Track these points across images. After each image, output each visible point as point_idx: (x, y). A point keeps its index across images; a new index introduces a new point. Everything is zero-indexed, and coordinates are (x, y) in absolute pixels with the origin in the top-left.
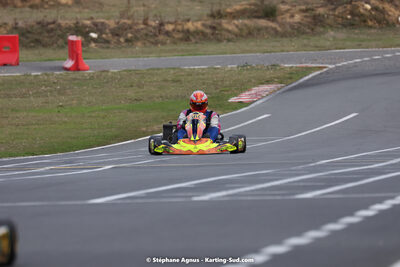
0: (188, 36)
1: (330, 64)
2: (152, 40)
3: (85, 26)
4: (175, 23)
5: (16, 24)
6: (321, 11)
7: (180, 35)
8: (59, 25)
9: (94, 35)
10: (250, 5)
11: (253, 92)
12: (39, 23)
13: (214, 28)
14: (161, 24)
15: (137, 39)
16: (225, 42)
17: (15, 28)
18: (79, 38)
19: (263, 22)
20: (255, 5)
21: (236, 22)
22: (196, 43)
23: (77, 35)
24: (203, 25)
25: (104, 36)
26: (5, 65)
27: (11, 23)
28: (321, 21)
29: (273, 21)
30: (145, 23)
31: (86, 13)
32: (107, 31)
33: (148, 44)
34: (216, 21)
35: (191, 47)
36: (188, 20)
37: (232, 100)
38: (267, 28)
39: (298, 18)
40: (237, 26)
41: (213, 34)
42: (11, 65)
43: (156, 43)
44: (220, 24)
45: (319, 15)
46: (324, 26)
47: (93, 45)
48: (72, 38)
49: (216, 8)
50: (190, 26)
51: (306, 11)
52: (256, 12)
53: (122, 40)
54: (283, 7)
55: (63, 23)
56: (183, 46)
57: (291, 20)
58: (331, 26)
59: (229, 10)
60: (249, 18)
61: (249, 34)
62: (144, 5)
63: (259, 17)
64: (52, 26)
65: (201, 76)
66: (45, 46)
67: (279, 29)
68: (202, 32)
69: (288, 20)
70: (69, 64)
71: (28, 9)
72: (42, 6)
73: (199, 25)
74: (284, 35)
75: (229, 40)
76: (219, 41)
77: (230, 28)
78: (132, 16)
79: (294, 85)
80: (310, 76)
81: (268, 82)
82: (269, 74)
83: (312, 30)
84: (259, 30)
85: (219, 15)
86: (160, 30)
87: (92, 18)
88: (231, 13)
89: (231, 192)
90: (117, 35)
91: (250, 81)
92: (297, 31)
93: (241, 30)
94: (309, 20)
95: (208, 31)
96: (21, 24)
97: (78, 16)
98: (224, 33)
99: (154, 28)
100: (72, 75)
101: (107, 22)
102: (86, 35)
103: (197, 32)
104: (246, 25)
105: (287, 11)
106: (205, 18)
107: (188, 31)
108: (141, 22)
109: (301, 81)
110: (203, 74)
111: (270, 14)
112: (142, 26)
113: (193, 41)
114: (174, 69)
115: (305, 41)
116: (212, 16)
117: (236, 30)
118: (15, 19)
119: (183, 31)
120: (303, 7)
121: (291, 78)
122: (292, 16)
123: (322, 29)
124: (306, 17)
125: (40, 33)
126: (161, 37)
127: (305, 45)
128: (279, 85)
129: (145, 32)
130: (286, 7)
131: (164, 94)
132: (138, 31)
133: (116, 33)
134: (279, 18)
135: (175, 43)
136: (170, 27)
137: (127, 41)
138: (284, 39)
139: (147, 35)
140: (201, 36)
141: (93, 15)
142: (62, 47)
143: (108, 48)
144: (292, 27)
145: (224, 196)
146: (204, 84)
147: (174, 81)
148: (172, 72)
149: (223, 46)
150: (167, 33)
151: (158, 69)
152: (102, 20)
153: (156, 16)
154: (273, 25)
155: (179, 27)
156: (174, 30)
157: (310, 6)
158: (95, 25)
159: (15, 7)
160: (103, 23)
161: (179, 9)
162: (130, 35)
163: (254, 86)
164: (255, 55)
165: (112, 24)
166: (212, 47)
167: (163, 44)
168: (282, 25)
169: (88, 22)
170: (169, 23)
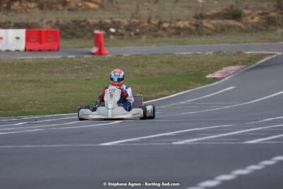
0: (178, 31)
1: (279, 51)
2: (154, 34)
3: (107, 24)
4: (170, 22)
5: (58, 22)
6: (273, 14)
7: (173, 31)
8: (88, 23)
9: (112, 30)
10: (223, 9)
11: (224, 71)
12: (74, 21)
13: (197, 26)
14: (160, 23)
15: (142, 33)
16: (205, 35)
17: (57, 24)
18: (102, 32)
19: (232, 22)
20: (226, 9)
21: (213, 22)
22: (184, 36)
23: (101, 30)
24: (190, 24)
25: (120, 31)
26: (50, 50)
27: (54, 21)
28: (273, 22)
29: (239, 21)
30: (149, 22)
31: (108, 14)
32: (122, 27)
33: (151, 37)
34: (199, 21)
35: (181, 39)
36: (179, 20)
37: (209, 76)
38: (234, 26)
39: (256, 19)
40: (213, 25)
41: (196, 30)
42: (54, 50)
43: (156, 36)
44: (201, 23)
45: (272, 17)
46: (274, 25)
47: (112, 37)
48: (97, 32)
49: (199, 12)
50: (180, 24)
51: (263, 14)
52: (227, 15)
53: (132, 33)
54: (246, 12)
55: (91, 21)
56: (175, 38)
57: (252, 21)
58: (280, 26)
59: (208, 13)
60: (222, 19)
61: (223, 30)
62: (148, 9)
63: (229, 19)
64: (83, 23)
65: (187, 60)
66: (78, 37)
67: (243, 27)
68: (189, 29)
69: (250, 21)
70: (95, 50)
71: (67, 11)
72: (77, 9)
73: (187, 23)
74: (247, 31)
75: (208, 34)
76: (201, 35)
77: (209, 25)
78: (140, 17)
79: (252, 66)
80: (264, 60)
81: (234, 64)
82: (235, 59)
83: (267, 28)
84: (229, 27)
85: (201, 17)
86: (159, 27)
87: (111, 18)
88: (209, 16)
89: (200, 139)
90: (129, 30)
91: (221, 63)
92: (256, 29)
93: (216, 27)
94: (265, 21)
95: (193, 28)
96: (61, 22)
97: (102, 17)
98: (204, 29)
99: (155, 25)
100: (97, 58)
101: (122, 21)
102: (107, 30)
103: (185, 29)
104: (220, 24)
105: (249, 14)
106: (192, 19)
107: (179, 28)
108: (146, 21)
109: (258, 63)
110: (189, 58)
111: (237, 16)
112: (147, 24)
113: (183, 34)
114: (168, 54)
115: (262, 36)
116: (196, 17)
117: (213, 27)
118: (57, 18)
119: (175, 28)
120: (261, 12)
121: (250, 61)
122: (253, 18)
123: (273, 27)
124: (262, 18)
125: (75, 29)
126: (160, 32)
127: (261, 39)
128: (242, 66)
129: (148, 28)
130: (249, 11)
131: (160, 72)
132: (144, 27)
133: (128, 29)
134: (243, 20)
135: (169, 36)
136: (166, 25)
137: (136, 34)
138: (247, 34)
139: (150, 30)
140: (188, 31)
141: (113, 16)
142: (90, 38)
143: (122, 39)
144: (252, 25)
145: (194, 142)
146: (189, 64)
147: (168, 63)
148: (167, 56)
149: (204, 38)
150: (164, 29)
151: (158, 54)
152: (118, 20)
153: (157, 17)
154: (239, 24)
155: (173, 25)
156: (169, 27)
157: (265, 11)
158: (114, 23)
159: (58, 9)
160: (119, 22)
161: (173, 12)
162: (138, 30)
163: (225, 66)
164: (226, 44)
165: (125, 22)
166: (196, 39)
167: (162, 36)
168: (246, 24)
169: (108, 21)
170: (166, 22)
